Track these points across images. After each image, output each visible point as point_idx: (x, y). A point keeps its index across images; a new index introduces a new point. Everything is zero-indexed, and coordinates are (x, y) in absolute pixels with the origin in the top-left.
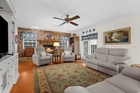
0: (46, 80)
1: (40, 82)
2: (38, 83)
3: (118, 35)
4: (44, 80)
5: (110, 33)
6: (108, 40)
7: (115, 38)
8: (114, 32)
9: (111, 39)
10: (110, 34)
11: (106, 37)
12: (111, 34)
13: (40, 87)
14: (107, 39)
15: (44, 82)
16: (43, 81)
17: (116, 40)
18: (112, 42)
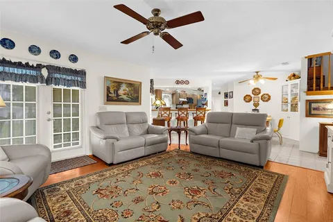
0: (235, 207)
1: (255, 212)
2: (262, 214)
3: (128, 89)
4: (240, 213)
5: (116, 82)
6: (113, 95)
7: (125, 94)
8: (122, 83)
9: (118, 95)
10: (116, 84)
11: (108, 89)
12: (118, 83)
13: (263, 203)
14: (110, 93)
15: (246, 205)
16: (246, 208)
17: (125, 97)
18: (119, 100)
